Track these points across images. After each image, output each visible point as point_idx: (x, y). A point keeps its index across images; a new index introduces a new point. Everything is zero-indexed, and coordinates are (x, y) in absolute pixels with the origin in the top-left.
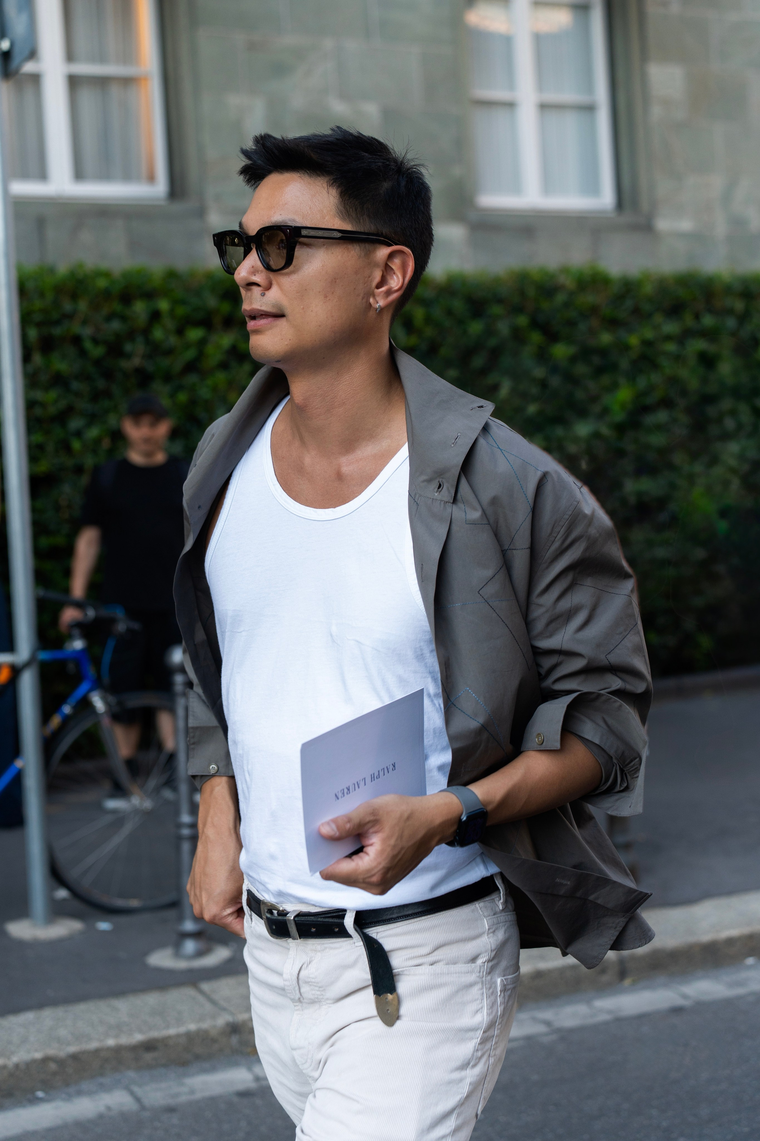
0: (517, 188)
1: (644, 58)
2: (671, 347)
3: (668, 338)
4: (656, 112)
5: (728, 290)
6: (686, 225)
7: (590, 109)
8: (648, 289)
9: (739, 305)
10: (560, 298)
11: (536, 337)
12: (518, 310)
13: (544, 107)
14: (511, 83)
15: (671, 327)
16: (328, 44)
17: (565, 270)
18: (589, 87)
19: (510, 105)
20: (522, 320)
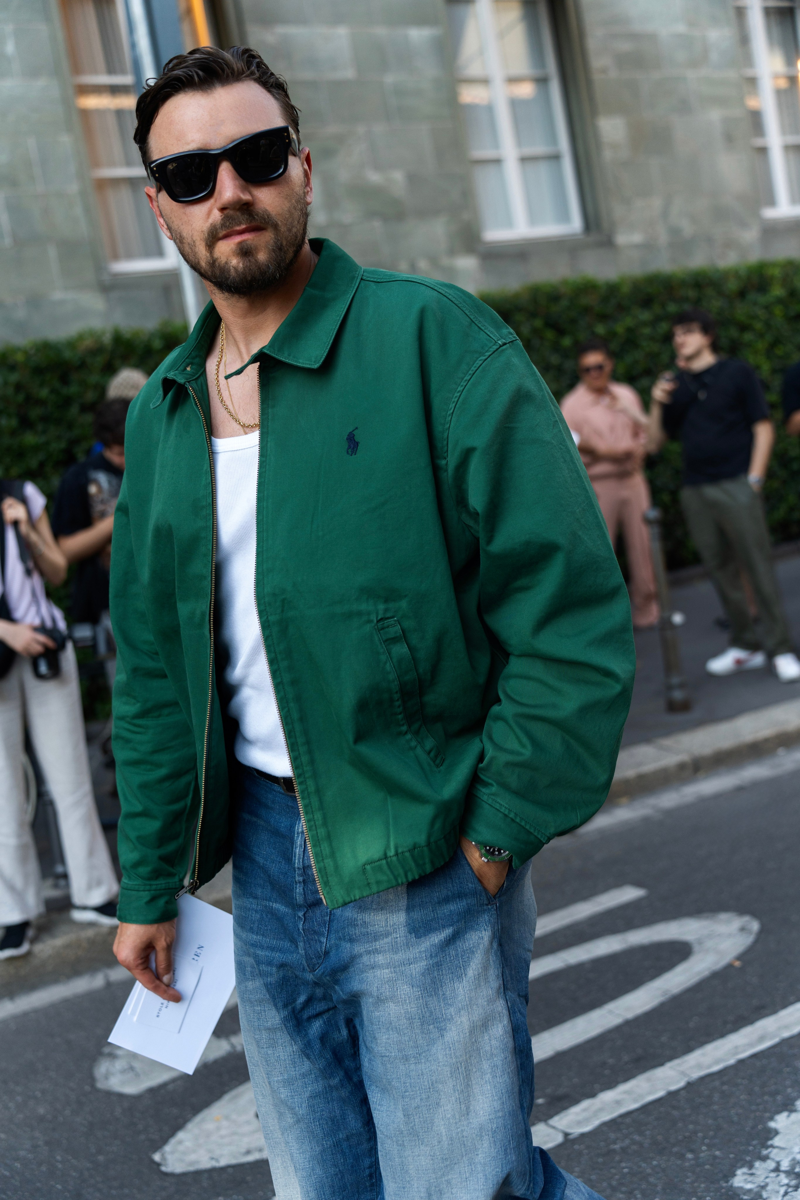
0: (509, 222)
1: (594, 113)
2: (647, 331)
3: (645, 324)
4: (608, 155)
5: (683, 283)
6: (637, 238)
7: (556, 158)
8: (626, 289)
9: (692, 293)
10: (564, 303)
11: (550, 335)
12: (533, 315)
13: (524, 160)
14: (496, 143)
15: (645, 316)
16: (361, 129)
17: (565, 282)
18: (553, 139)
19: (498, 162)
20: (538, 323)
